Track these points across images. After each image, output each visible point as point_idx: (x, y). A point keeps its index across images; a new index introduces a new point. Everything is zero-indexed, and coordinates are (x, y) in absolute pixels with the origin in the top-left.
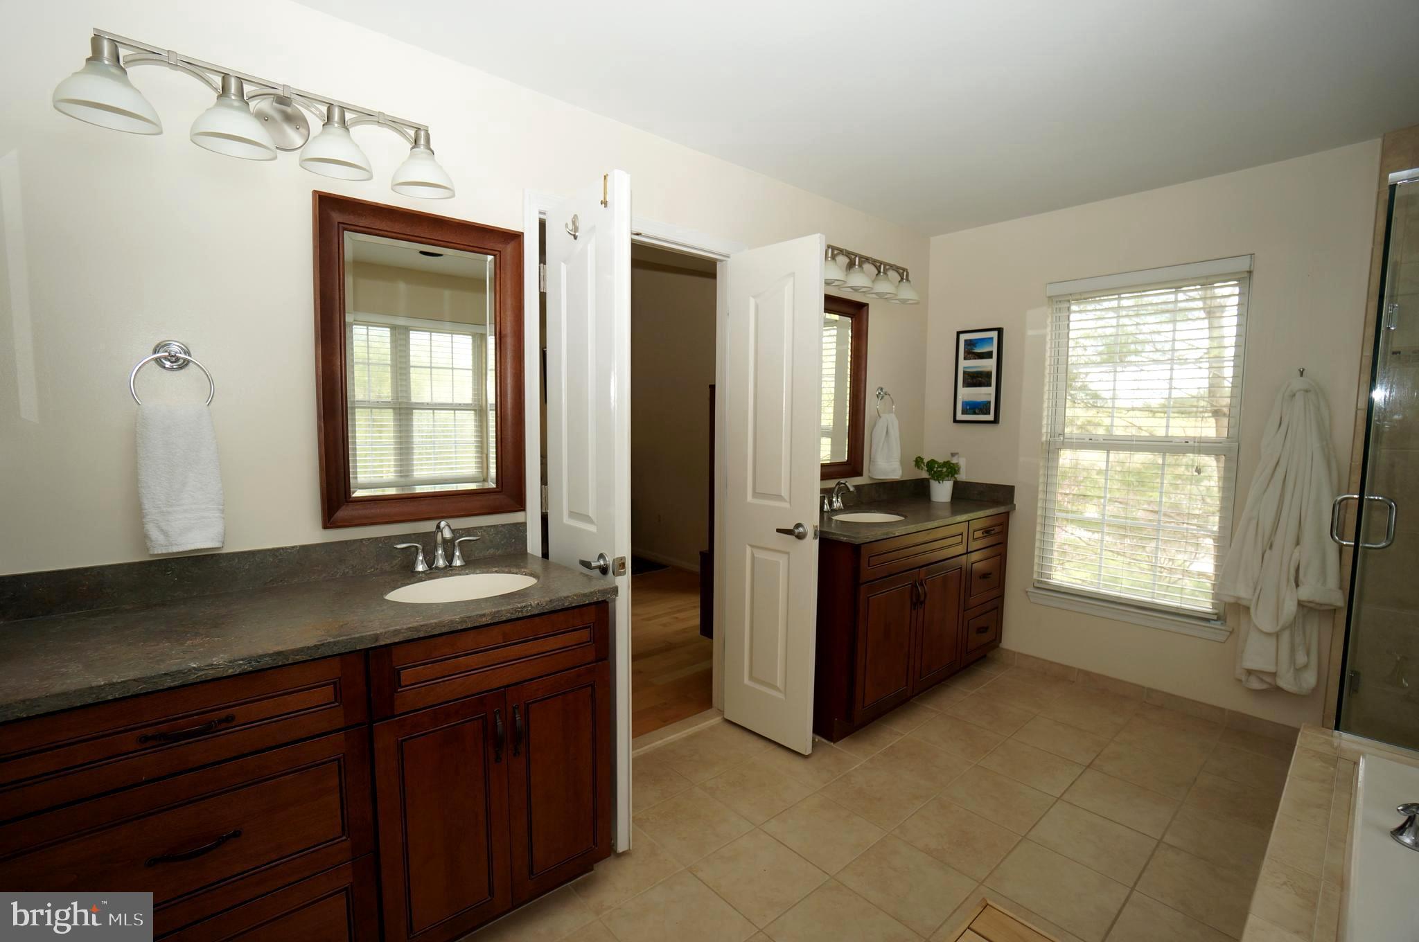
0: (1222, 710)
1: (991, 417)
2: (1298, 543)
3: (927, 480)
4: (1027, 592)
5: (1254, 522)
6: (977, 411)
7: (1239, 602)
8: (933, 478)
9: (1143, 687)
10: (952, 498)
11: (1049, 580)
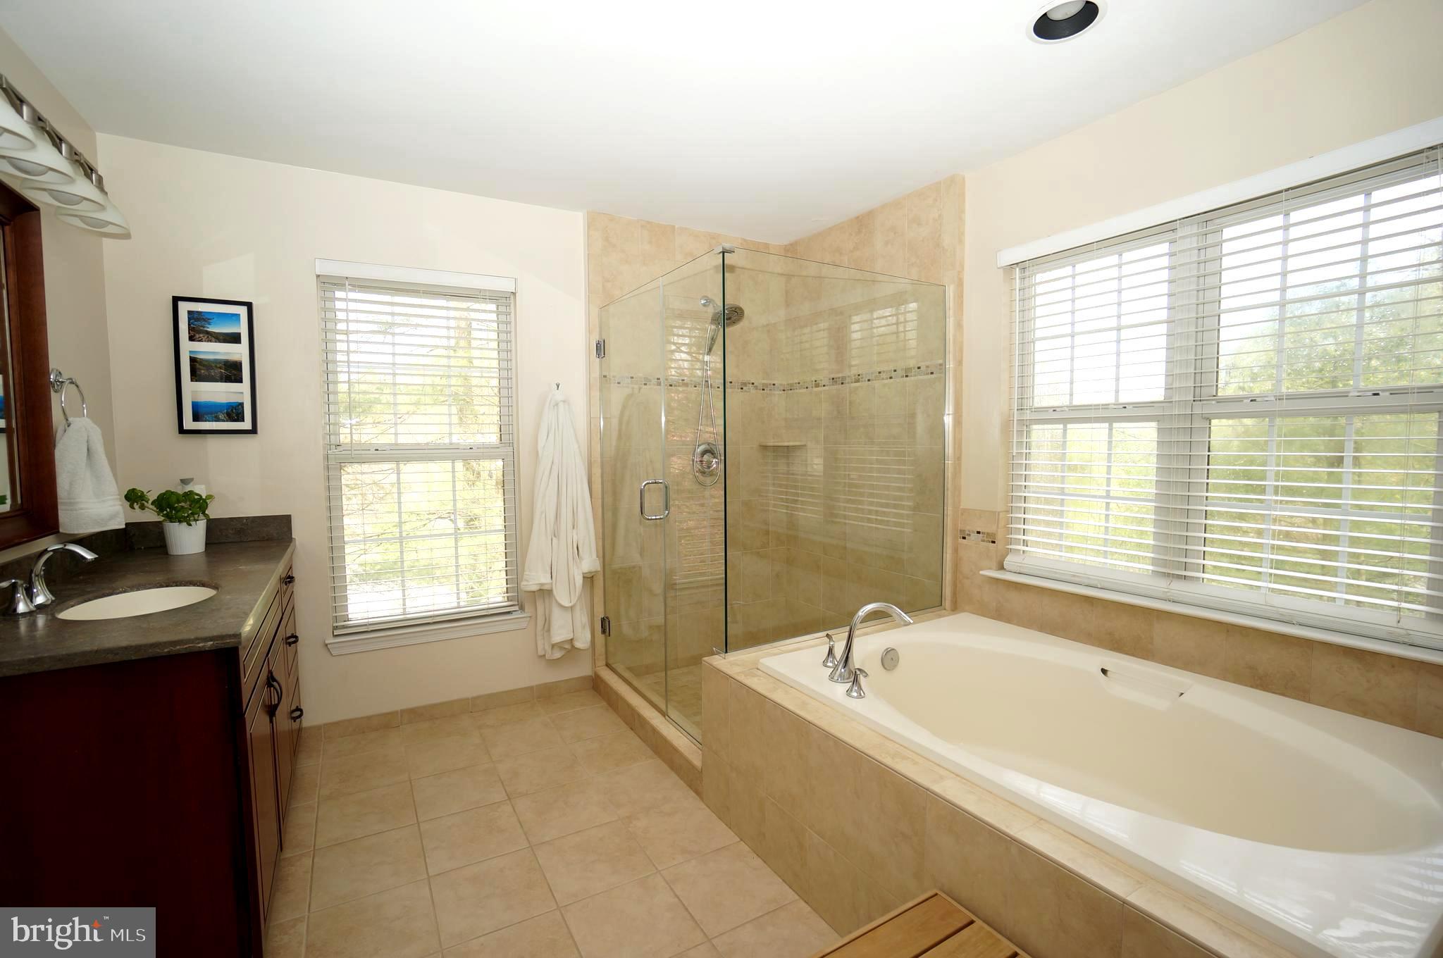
0: (531, 688)
1: (247, 425)
2: (574, 528)
3: (158, 525)
4: (326, 645)
5: (544, 516)
6: (221, 416)
7: (542, 588)
8: (171, 518)
9: (468, 699)
10: (207, 544)
11: (346, 623)
